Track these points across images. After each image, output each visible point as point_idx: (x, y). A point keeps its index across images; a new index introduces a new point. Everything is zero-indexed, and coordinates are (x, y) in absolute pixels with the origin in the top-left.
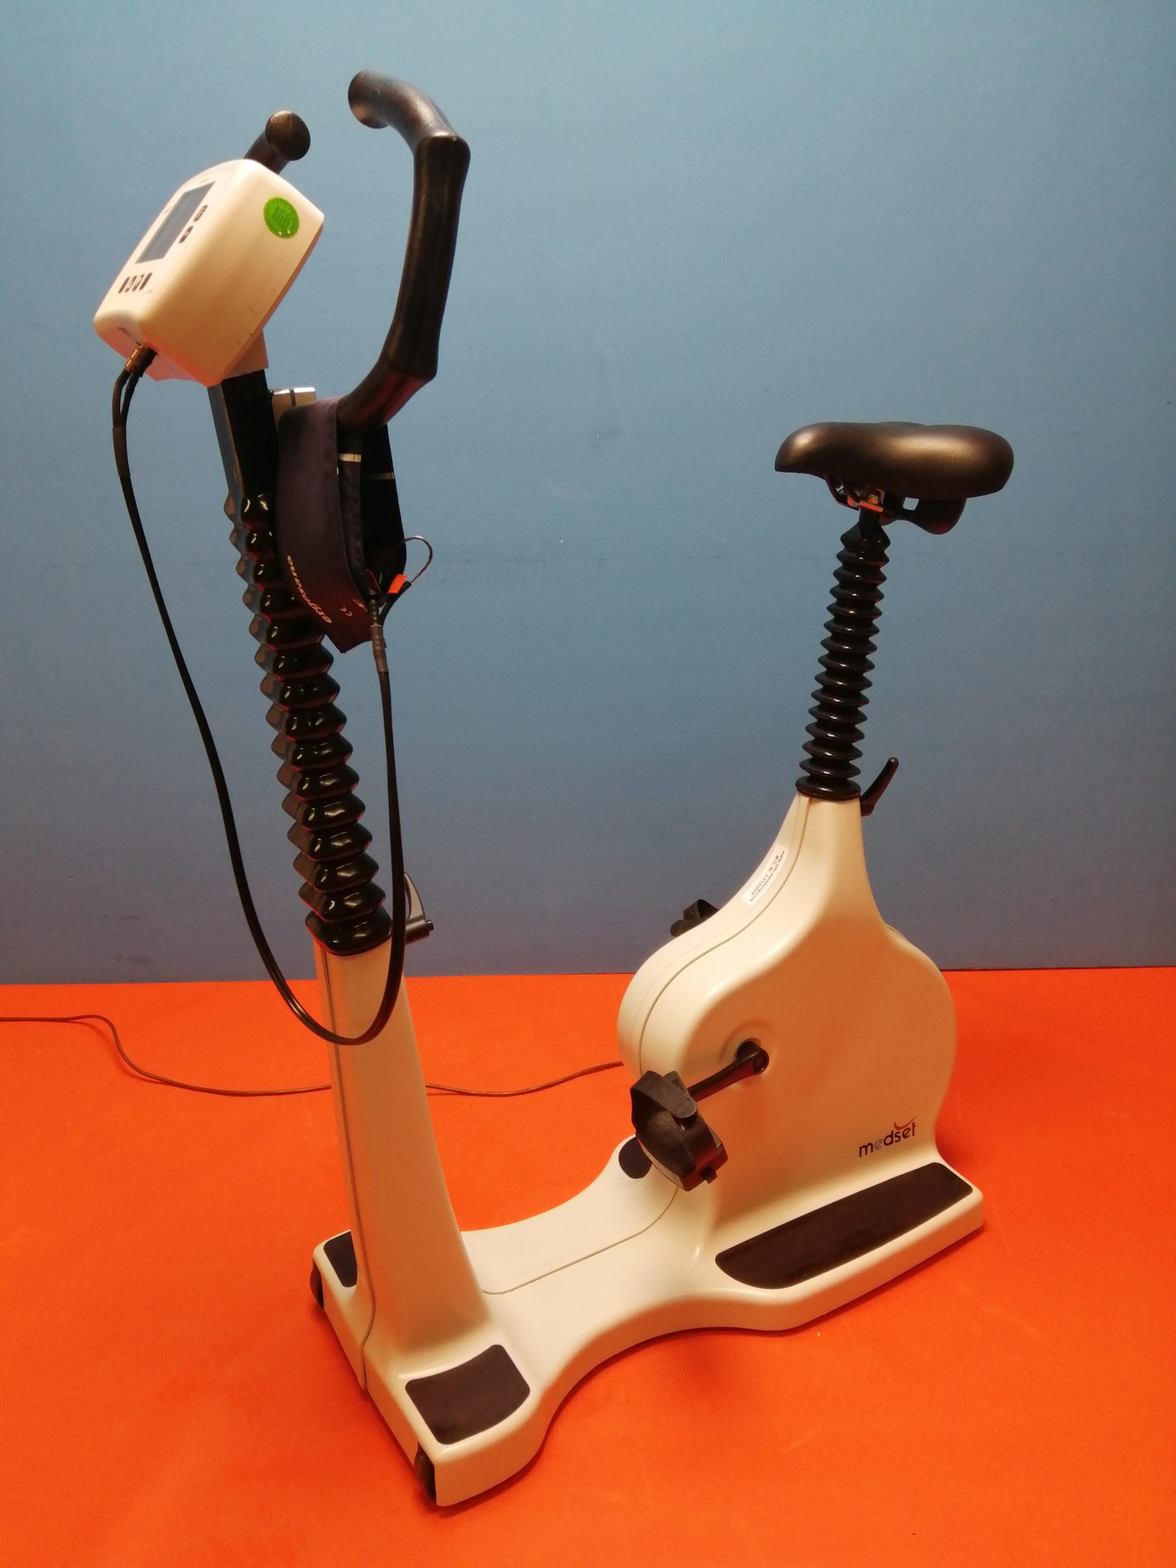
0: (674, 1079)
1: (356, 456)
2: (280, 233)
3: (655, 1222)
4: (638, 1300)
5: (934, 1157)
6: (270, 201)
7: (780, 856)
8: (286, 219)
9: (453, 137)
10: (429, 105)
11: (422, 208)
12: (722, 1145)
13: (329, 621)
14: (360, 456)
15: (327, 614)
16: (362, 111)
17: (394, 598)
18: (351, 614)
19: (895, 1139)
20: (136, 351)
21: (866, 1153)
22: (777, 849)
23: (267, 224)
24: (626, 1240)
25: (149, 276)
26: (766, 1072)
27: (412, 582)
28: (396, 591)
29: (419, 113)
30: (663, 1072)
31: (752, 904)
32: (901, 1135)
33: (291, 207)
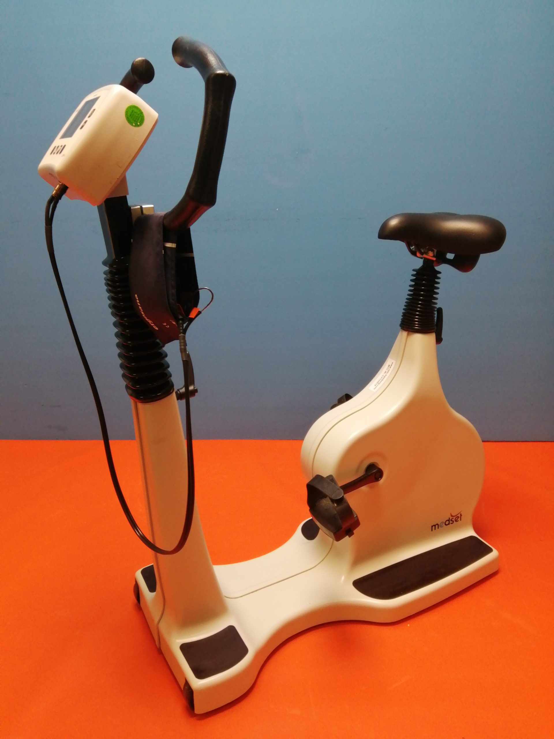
0: (331, 478)
1: (173, 244)
2: (134, 124)
3: (320, 563)
4: (310, 604)
5: (472, 533)
6: (128, 107)
7: (390, 365)
8: (137, 117)
9: (226, 74)
10: (214, 55)
11: (209, 113)
12: (357, 516)
13: (157, 329)
14: (175, 244)
15: (155, 325)
16: (179, 59)
17: (191, 320)
18: (168, 327)
19: (451, 522)
20: (58, 186)
21: (435, 529)
22: (389, 361)
23: (127, 119)
24: (304, 572)
25: (65, 146)
26: (382, 481)
27: (202, 311)
28: (193, 317)
29: (209, 60)
30: (325, 475)
31: (375, 391)
32: (454, 520)
33: (140, 110)
